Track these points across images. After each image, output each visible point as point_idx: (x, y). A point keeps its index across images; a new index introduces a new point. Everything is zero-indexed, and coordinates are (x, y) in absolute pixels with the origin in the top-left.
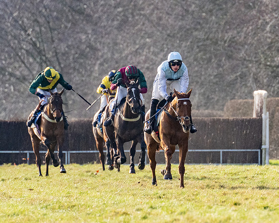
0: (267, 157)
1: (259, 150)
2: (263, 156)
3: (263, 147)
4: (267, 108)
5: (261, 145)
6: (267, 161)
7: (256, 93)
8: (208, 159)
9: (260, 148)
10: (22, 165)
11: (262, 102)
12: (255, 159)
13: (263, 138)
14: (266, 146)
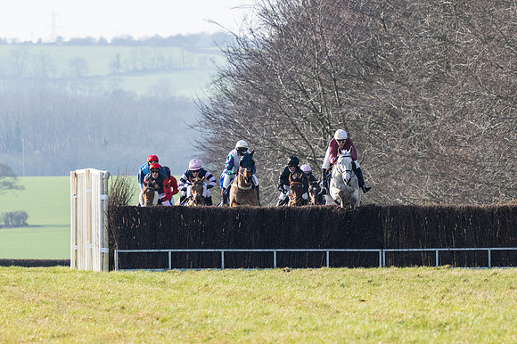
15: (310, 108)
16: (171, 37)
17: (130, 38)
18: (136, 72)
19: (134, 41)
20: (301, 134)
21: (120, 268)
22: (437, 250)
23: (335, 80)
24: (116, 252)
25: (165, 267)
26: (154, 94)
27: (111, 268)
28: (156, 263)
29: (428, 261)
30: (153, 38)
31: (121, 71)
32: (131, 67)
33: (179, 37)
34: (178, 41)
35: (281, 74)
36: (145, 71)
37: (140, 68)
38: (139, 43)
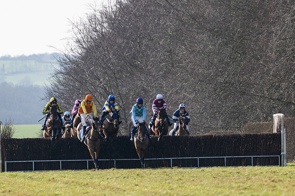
0: (285, 161)
1: (279, 156)
2: (282, 160)
3: (282, 153)
4: (284, 126)
5: (281, 152)
6: (285, 164)
7: (274, 115)
8: (243, 163)
9: (280, 154)
10: (112, 169)
11: (280, 122)
12: (276, 162)
13: (282, 147)
14: (284, 153)
15: (102, 88)
16: (30, 56)
17: (9, 56)
18: (13, 73)
19: (12, 58)
20: (98, 102)
21: (7, 171)
22: (171, 158)
23: (115, 74)
24: (6, 162)
25: (31, 170)
26: (22, 84)
27: (3, 170)
28: (26, 168)
29: (167, 165)
30: (21, 56)
31: (5, 72)
32: (10, 71)
33: (34, 55)
34: (34, 57)
35: (87, 72)
36: (17, 73)
37: (15, 71)
38: (14, 59)
